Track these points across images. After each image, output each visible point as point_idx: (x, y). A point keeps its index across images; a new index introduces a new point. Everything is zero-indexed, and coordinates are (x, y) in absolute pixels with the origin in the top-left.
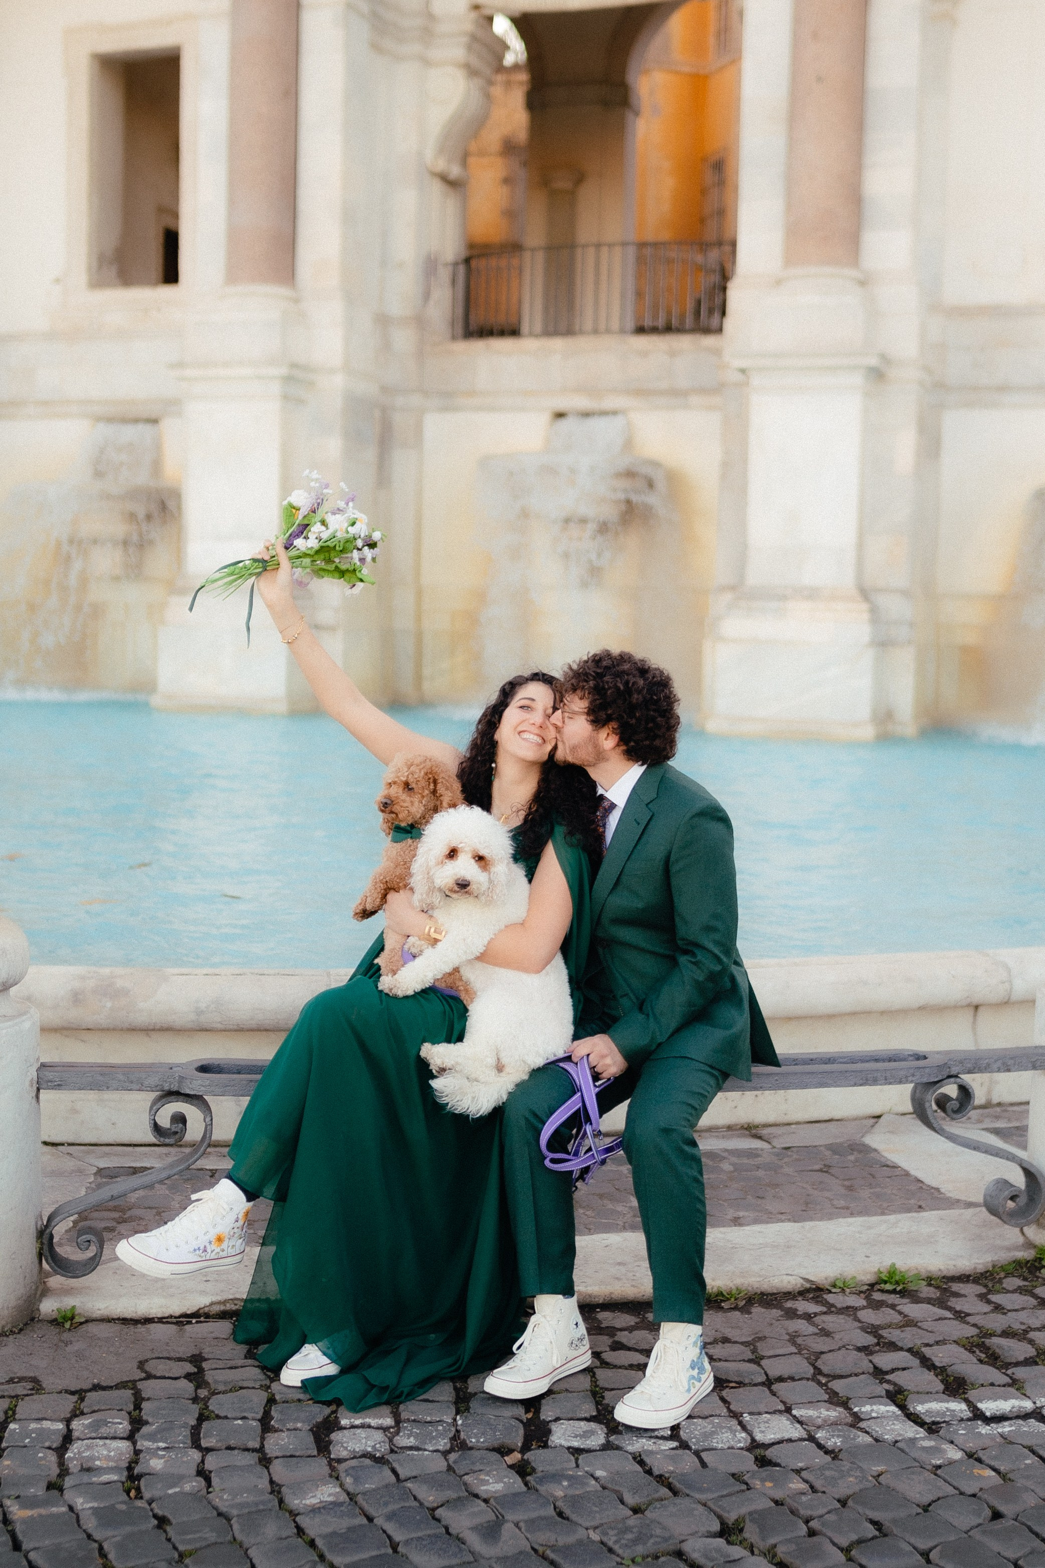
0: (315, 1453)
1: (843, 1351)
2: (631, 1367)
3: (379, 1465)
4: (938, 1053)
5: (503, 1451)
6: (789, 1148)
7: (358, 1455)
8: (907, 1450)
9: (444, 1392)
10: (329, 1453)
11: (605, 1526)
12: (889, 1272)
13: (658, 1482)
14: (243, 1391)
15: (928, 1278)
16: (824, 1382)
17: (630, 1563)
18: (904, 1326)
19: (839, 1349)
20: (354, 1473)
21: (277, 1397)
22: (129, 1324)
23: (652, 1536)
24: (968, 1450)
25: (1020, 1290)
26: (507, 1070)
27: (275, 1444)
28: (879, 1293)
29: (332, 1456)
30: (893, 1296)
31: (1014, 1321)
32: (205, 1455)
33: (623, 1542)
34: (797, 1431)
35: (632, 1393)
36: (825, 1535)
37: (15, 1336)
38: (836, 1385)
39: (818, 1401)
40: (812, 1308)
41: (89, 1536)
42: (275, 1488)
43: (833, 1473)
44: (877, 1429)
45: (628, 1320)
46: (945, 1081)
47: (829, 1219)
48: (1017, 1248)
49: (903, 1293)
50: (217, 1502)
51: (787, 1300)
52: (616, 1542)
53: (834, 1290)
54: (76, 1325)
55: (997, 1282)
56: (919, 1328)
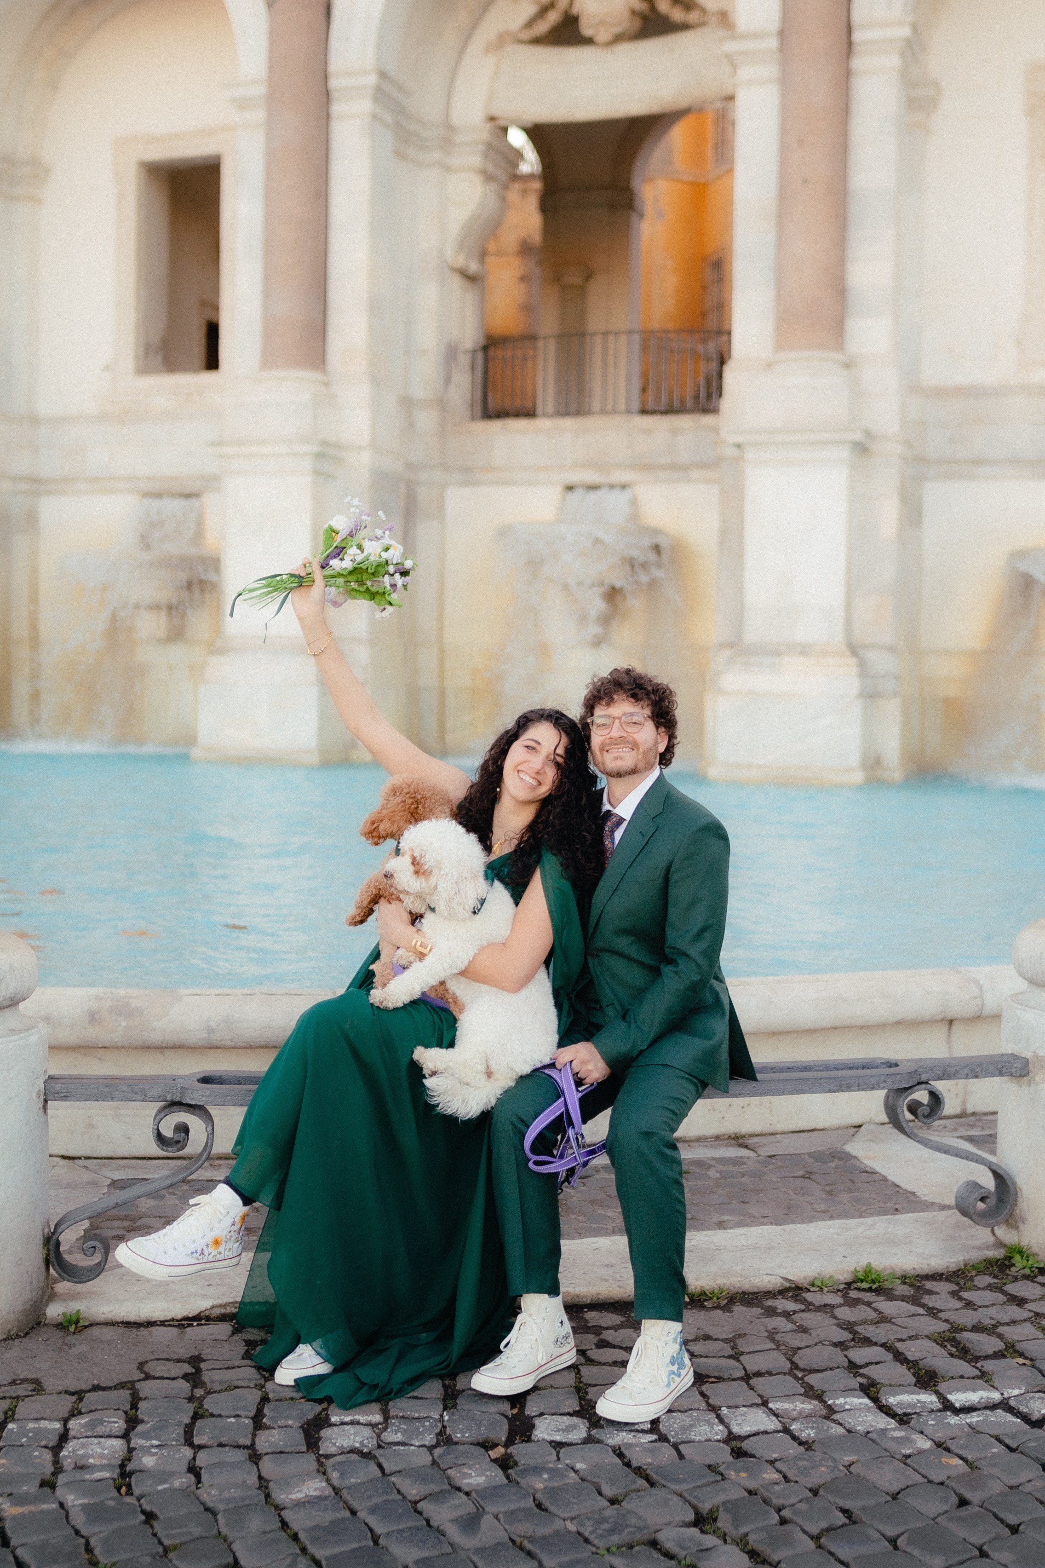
0: (304, 1449)
1: (819, 1347)
2: (615, 1363)
3: (365, 1460)
4: (909, 1061)
5: (486, 1445)
6: (774, 1156)
7: (346, 1451)
8: (879, 1441)
9: (433, 1389)
10: (318, 1449)
11: (582, 1517)
12: (865, 1272)
13: (636, 1474)
14: (237, 1390)
15: (902, 1277)
16: (800, 1376)
17: (605, 1552)
18: (878, 1322)
19: (816, 1344)
20: (341, 1468)
21: (271, 1396)
22: (132, 1327)
23: (627, 1526)
24: (937, 1440)
25: (990, 1287)
26: (495, 1076)
27: (265, 1441)
28: (856, 1292)
29: (321, 1452)
30: (869, 1294)
31: (984, 1316)
32: (197, 1452)
33: (599, 1532)
34: (772, 1424)
35: (614, 1388)
36: (796, 1523)
37: (20, 1339)
38: (812, 1379)
39: (794, 1395)
40: (791, 1306)
41: (77, 1532)
42: (263, 1483)
43: (806, 1463)
44: (850, 1420)
45: (614, 1319)
46: (915, 1088)
47: (811, 1222)
48: (988, 1248)
49: (879, 1291)
50: (205, 1497)
51: (767, 1299)
52: (592, 1532)
53: (812, 1289)
54: (80, 1329)
55: (969, 1280)
56: (894, 1324)
